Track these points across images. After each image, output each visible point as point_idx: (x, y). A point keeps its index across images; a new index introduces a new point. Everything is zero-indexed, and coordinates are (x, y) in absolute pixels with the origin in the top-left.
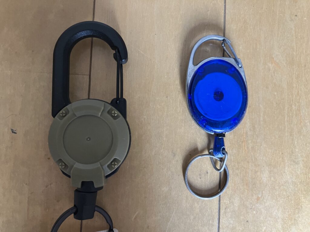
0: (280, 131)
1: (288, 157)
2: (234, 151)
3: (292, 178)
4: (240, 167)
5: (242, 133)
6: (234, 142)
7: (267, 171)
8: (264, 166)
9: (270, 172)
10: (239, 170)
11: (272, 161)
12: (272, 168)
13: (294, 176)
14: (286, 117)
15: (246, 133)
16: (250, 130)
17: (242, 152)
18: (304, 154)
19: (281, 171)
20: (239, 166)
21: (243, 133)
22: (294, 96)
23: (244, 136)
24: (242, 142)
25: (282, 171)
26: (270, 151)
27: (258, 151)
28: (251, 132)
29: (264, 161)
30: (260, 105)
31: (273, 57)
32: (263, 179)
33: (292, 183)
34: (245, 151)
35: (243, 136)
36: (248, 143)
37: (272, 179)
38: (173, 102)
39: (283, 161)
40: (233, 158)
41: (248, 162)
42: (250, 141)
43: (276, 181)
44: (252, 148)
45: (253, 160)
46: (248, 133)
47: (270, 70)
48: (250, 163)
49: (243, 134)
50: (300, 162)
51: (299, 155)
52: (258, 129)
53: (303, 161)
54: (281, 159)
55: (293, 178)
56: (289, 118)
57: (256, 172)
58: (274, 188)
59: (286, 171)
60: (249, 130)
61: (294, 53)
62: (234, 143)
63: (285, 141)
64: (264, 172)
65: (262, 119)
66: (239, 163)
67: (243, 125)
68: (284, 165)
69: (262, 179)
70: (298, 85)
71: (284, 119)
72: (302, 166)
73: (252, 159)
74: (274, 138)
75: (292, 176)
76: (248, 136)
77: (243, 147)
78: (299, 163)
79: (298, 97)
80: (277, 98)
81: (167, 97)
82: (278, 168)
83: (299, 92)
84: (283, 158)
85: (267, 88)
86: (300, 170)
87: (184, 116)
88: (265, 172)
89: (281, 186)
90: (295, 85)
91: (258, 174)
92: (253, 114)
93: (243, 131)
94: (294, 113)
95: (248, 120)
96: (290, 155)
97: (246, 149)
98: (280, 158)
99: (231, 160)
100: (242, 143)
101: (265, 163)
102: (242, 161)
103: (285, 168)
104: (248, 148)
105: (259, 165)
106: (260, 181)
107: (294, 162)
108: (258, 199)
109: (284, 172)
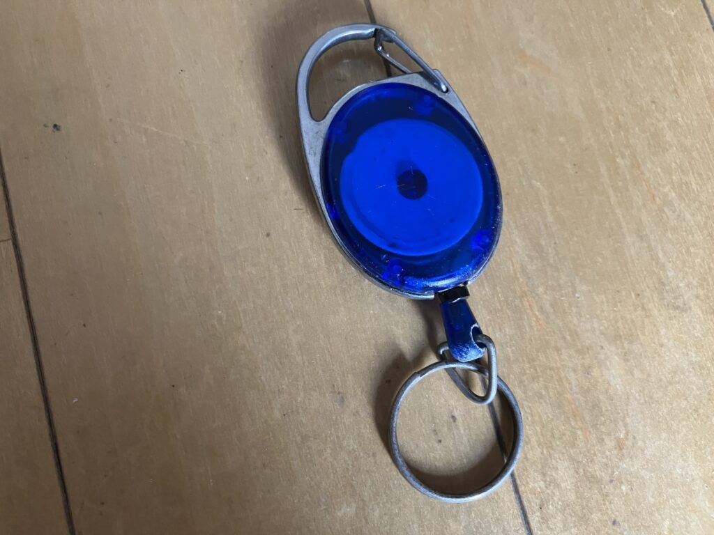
0: (610, 237)
1: (656, 299)
2: (507, 329)
3: (687, 354)
4: (539, 371)
5: (512, 272)
6: (498, 304)
7: (616, 357)
8: (602, 347)
9: (625, 357)
10: (541, 379)
11: (620, 324)
12: (626, 345)
13: (689, 347)
14: (611, 192)
15: (523, 269)
16: (530, 257)
17: (531, 327)
18: (693, 278)
19: (653, 345)
20: (536, 370)
21: (514, 270)
22: (611, 132)
23: (521, 280)
24: (521, 297)
25: (654, 343)
26: (605, 300)
27: (573, 308)
28: (535, 261)
29: (597, 333)
30: (534, 182)
31: (522, 47)
32: (612, 383)
33: (693, 368)
34: (537, 320)
35: (518, 279)
36: (537, 294)
37: (637, 374)
38: (291, 246)
39: (647, 316)
40: (513, 352)
41: (557, 349)
42: (541, 290)
43: (649, 375)
44: (552, 305)
45: (568, 337)
46: (529, 267)
47: (525, 83)
48: (563, 351)
49: (516, 274)
50: (692, 304)
51: (681, 285)
52: (550, 248)
53: (698, 297)
54: (640, 312)
55: (689, 353)
56: (619, 195)
57: (587, 370)
58: (651, 398)
59: (666, 341)
60: (527, 259)
61: (572, 26)
62: (500, 308)
63: (633, 261)
64: (608, 363)
65: (550, 219)
66: (533, 360)
67: (507, 249)
68: (655, 326)
69: (609, 384)
70: (612, 103)
71: (609, 201)
72: (700, 313)
73: (564, 338)
74: (600, 260)
75: (686, 348)
76: (530, 276)
77: (529, 311)
78: (690, 308)
79: (622, 133)
80: (569, 150)
81: (268, 235)
82: (642, 338)
83: (617, 119)
84: (643, 308)
85: (534, 131)
86: (698, 326)
87: (335, 275)
88: (610, 361)
89: (666, 387)
90: (602, 106)
91: (595, 372)
92: (524, 210)
93: (513, 266)
94: (628, 176)
95: (516, 232)
96: (658, 294)
97: (537, 313)
98: (635, 310)
99: (508, 360)
100: (521, 301)
101: (603, 336)
102: (538, 352)
103: (658, 332)
104: (541, 309)
105: (588, 349)
106: (607, 391)
107: (677, 308)
108: (620, 446)
109: (662, 346)
